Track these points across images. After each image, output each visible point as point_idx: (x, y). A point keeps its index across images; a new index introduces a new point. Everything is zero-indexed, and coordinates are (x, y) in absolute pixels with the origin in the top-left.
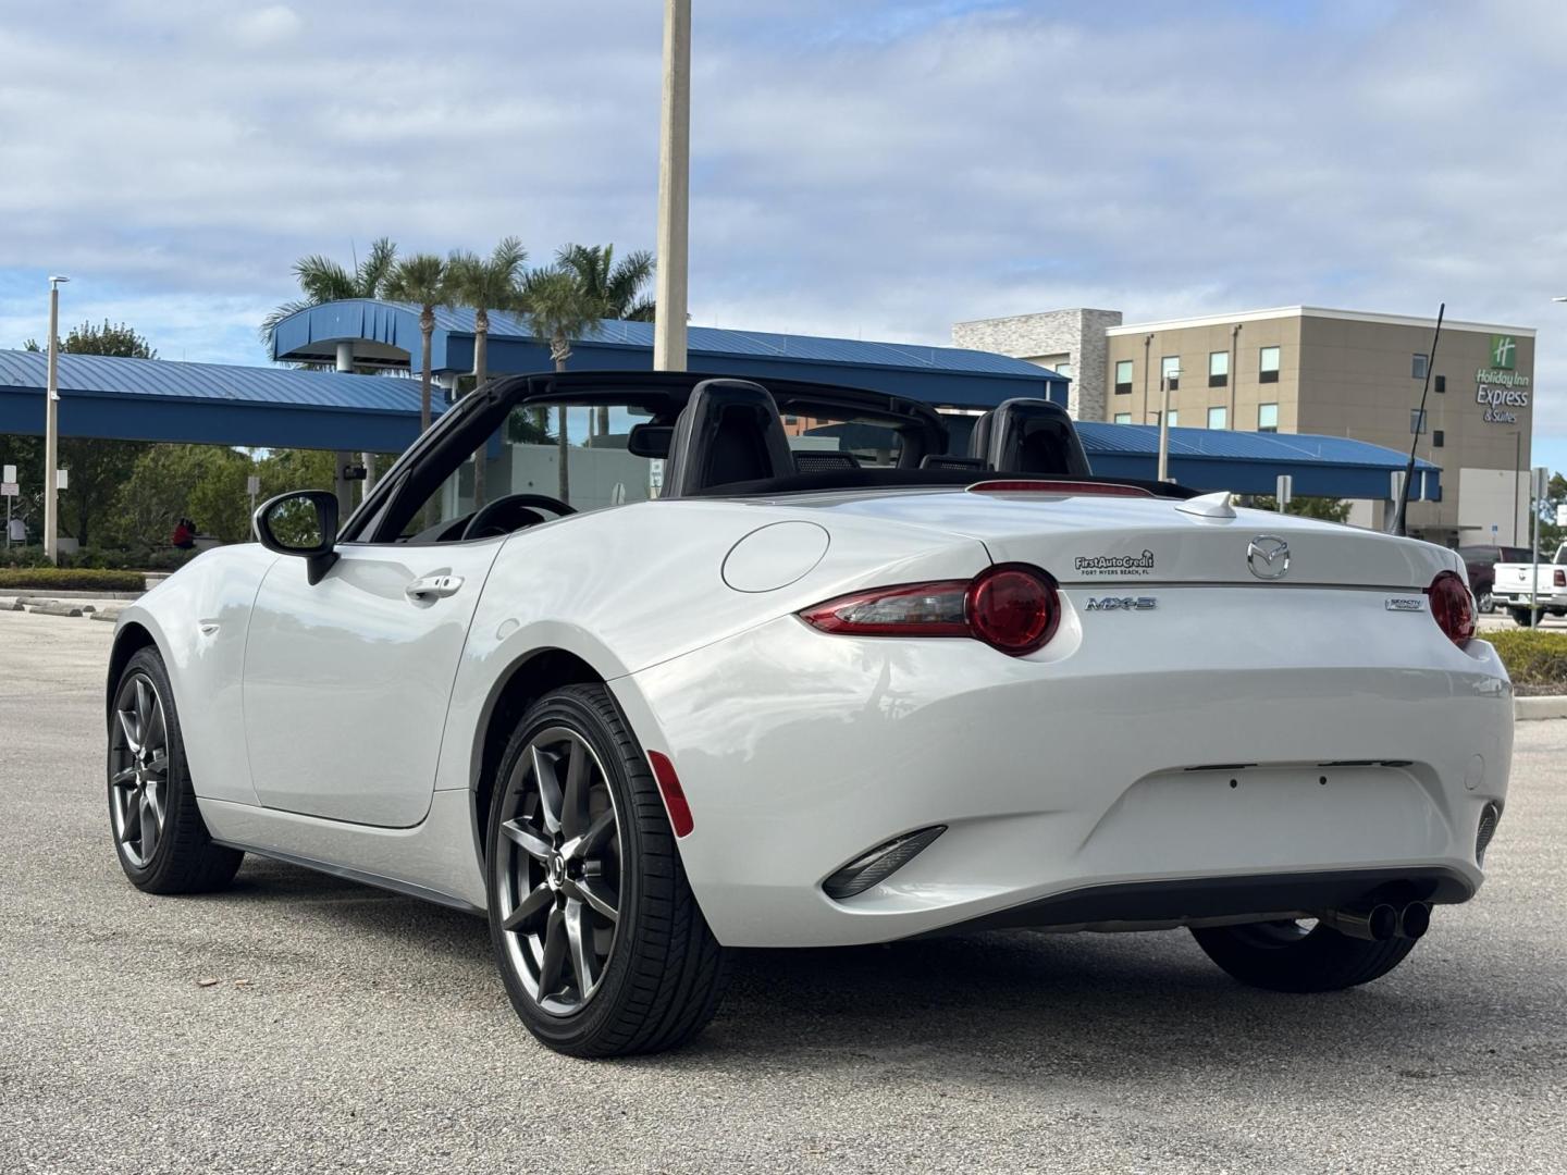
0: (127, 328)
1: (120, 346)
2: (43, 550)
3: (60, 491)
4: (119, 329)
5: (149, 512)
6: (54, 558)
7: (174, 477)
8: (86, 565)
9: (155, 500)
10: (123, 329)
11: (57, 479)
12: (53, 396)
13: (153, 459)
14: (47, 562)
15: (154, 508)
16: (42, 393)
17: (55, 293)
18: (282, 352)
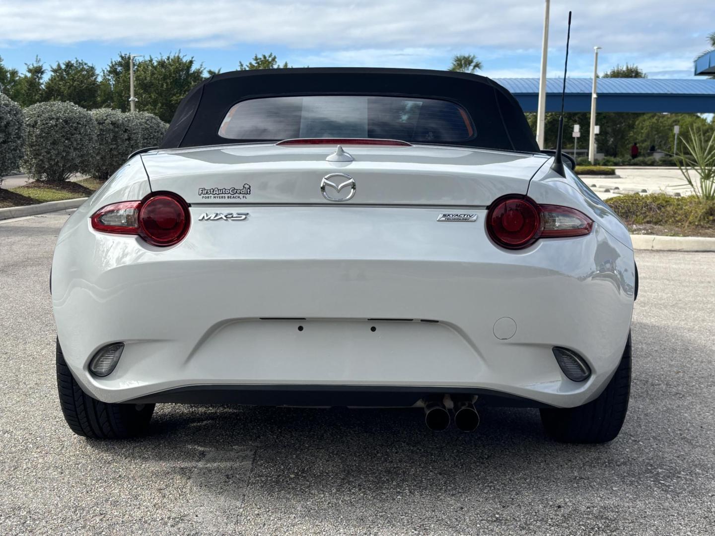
0: (635, 66)
1: (632, 74)
2: (588, 158)
3: (596, 135)
4: (632, 66)
5: (654, 141)
6: (592, 162)
7: (664, 127)
8: (605, 164)
9: (657, 136)
10: (633, 66)
11: (595, 130)
12: (594, 96)
13: (656, 120)
14: (589, 164)
15: (656, 140)
16: (590, 95)
17: (597, 54)
18: (698, 72)
